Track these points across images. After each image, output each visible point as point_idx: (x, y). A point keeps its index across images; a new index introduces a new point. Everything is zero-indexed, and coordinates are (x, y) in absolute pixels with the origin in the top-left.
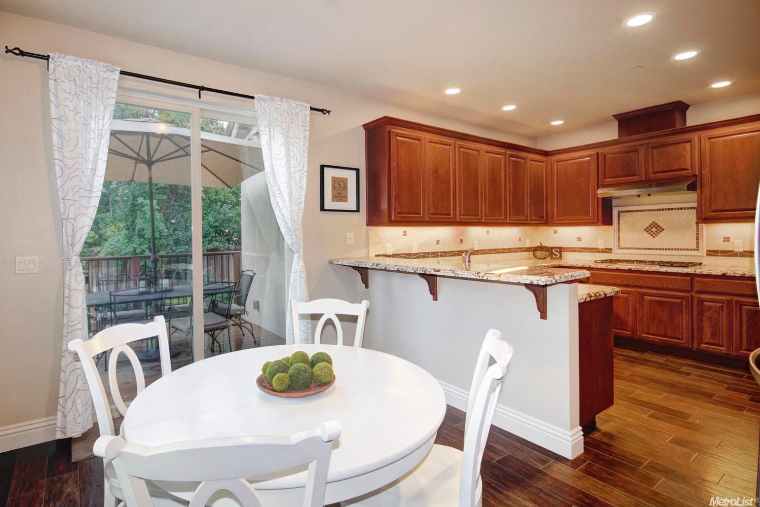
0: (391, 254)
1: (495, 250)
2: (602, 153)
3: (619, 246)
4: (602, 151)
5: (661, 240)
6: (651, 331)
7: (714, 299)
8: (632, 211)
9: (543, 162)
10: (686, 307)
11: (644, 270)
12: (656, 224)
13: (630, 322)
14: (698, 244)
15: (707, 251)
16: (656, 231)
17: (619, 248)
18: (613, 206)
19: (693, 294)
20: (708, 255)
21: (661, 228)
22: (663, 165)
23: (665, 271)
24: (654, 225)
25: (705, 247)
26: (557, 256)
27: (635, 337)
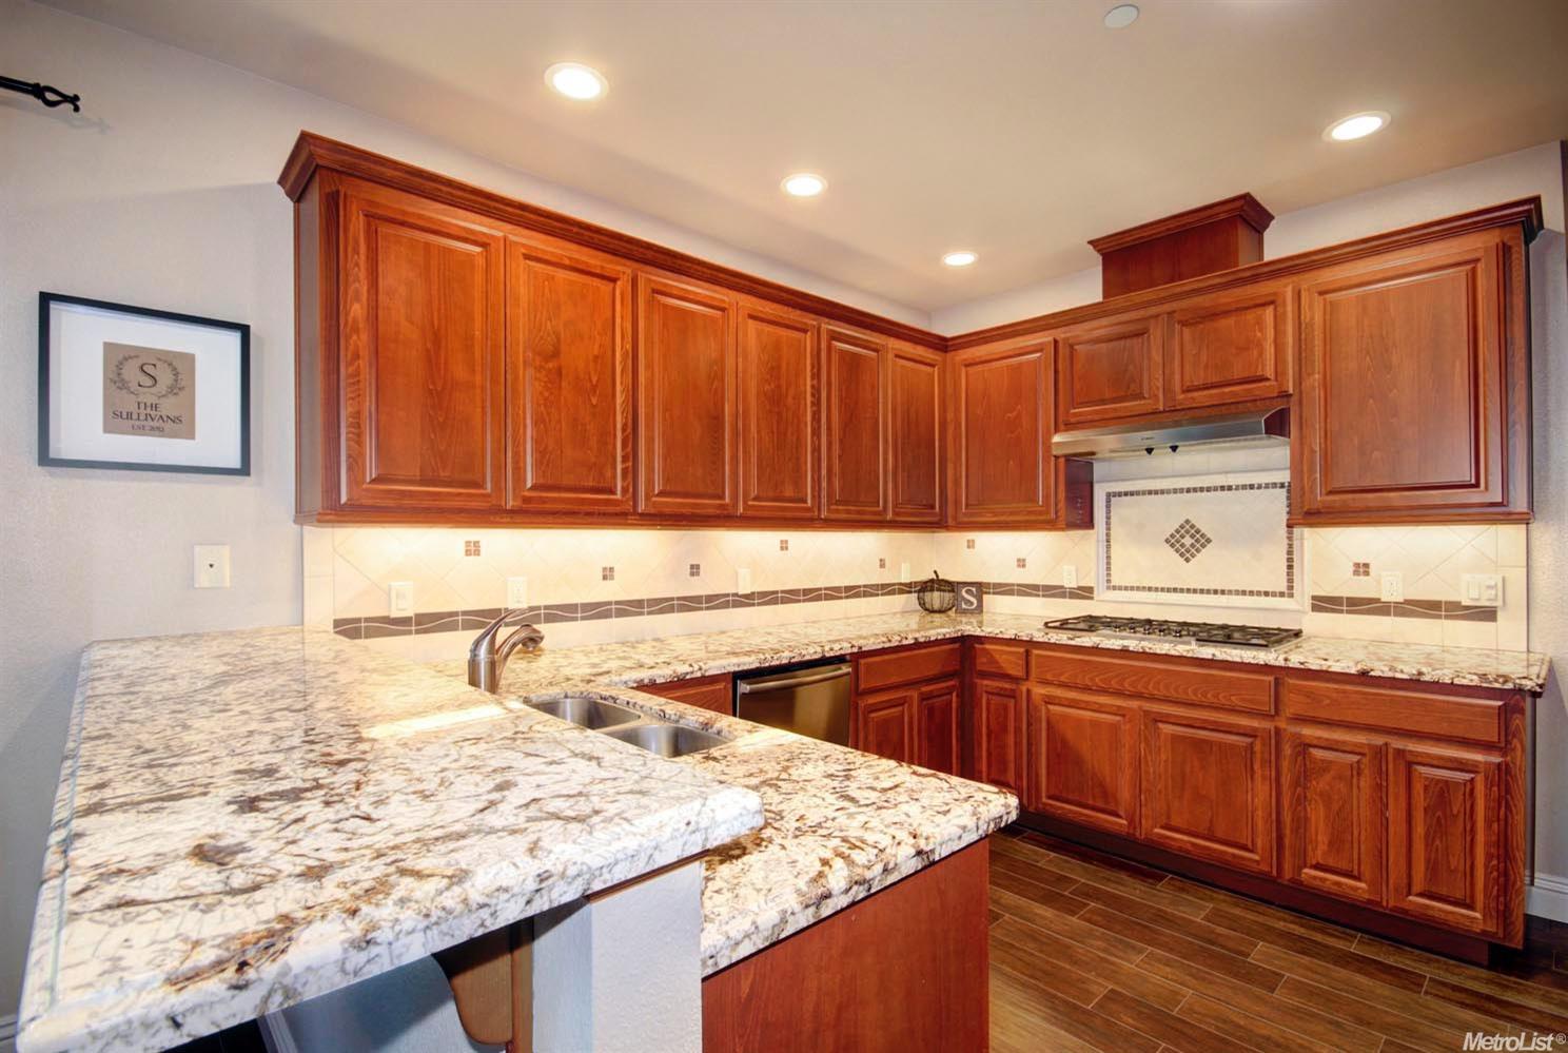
0: (410, 613)
1: (806, 592)
2: (1064, 339)
3: (1109, 581)
4: (1063, 336)
5: (1206, 568)
6: (1176, 821)
7: (1337, 742)
8: (1138, 493)
9: (933, 366)
10: (1262, 760)
11: (1158, 652)
12: (1193, 526)
13: (1125, 794)
14: (1290, 581)
15: (1314, 598)
16: (1192, 545)
17: (1108, 588)
18: (1095, 480)
19: (1282, 725)
20: (1315, 608)
21: (1203, 536)
22: (1206, 366)
23: (1210, 657)
24: (1188, 528)
25: (1307, 588)
26: (972, 604)
27: (1138, 834)
